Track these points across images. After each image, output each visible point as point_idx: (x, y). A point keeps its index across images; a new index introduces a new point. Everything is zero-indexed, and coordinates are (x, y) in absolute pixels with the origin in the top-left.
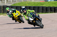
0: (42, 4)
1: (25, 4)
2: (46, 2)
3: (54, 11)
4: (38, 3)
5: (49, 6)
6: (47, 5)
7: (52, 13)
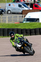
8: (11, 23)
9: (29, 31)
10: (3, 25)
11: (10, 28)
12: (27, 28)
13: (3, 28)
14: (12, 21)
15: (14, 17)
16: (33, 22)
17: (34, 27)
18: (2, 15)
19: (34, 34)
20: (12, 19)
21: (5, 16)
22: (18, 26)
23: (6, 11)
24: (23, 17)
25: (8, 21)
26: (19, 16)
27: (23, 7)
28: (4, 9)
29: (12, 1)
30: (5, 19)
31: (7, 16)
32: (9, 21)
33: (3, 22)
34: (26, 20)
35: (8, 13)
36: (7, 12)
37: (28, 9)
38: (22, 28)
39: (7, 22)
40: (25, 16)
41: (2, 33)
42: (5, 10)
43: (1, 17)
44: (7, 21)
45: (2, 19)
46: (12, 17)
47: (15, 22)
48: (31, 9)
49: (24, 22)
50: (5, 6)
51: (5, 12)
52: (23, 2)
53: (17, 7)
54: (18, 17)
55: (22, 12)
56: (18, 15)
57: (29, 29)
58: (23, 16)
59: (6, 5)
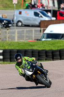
0: (31, 46)
1: (3, 46)
2: (39, 41)
3: (51, 57)
4: (24, 43)
5: (43, 49)
6: (39, 47)
7: (48, 60)
8: (23, 41)
9: (51, 54)
10: (10, 44)
11: (21, 49)
12: (47, 48)
13: (10, 48)
14: (24, 37)
15: (27, 31)
16: (57, 40)
17: (58, 47)
18: (8, 28)
19: (59, 57)
20: (25, 35)
21: (14, 30)
22: (34, 46)
23: (15, 22)
24: (41, 32)
25: (18, 38)
26: (35, 31)
27: (41, 17)
28: (11, 20)
29: (24, 6)
30: (13, 35)
31: (17, 30)
32: (20, 37)
33: (10, 40)
34: (45, 36)
35: (17, 26)
36: (17, 24)
37: (50, 19)
38: (40, 49)
39: (16, 40)
40: (44, 30)
41: (9, 56)
42: (13, 21)
43: (7, 31)
44: (16, 38)
45: (8, 35)
46: (24, 31)
47: (29, 39)
48: (54, 19)
49: (43, 40)
50: (13, 14)
51: (14, 24)
52: (41, 8)
53: (32, 17)
54: (33, 32)
55: (40, 23)
56: (33, 29)
57: (50, 50)
58: (41, 30)
59: (15, 13)
